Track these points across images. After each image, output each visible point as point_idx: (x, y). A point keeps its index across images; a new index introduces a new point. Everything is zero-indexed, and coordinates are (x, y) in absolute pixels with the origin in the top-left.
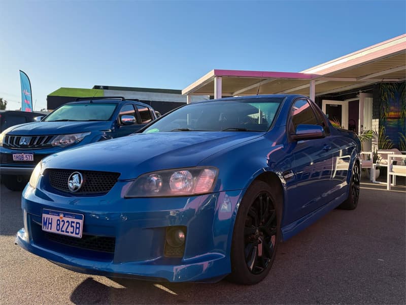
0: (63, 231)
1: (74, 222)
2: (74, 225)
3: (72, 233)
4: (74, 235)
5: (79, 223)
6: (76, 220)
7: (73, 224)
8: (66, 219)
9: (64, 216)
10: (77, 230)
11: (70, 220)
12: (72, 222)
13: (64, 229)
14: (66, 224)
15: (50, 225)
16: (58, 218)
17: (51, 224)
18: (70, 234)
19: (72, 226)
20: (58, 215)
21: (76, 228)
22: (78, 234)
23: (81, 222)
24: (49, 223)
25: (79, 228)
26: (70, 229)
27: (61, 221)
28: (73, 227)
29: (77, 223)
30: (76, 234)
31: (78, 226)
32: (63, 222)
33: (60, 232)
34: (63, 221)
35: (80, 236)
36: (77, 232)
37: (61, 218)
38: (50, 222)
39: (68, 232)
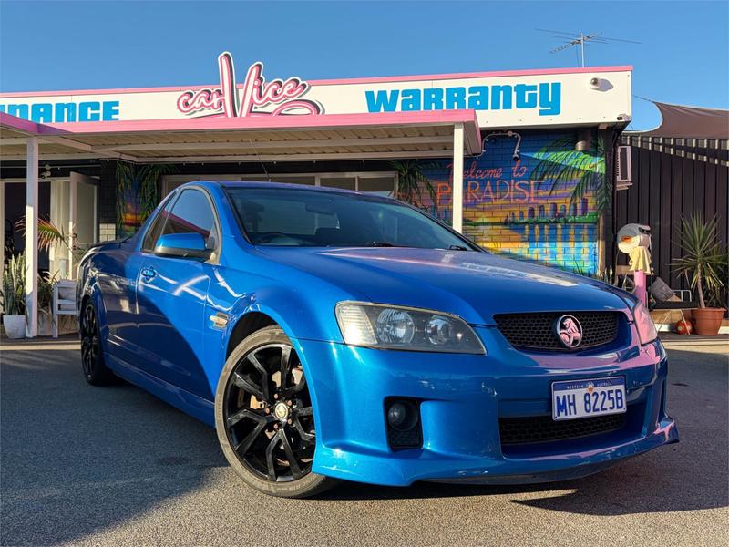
0: (598, 410)
1: (612, 391)
2: (613, 395)
3: (611, 408)
4: (616, 411)
5: (620, 391)
6: (614, 388)
7: (611, 395)
8: (599, 390)
9: (595, 386)
10: (619, 401)
11: (605, 389)
12: (609, 392)
13: (598, 406)
14: (601, 398)
15: (572, 407)
16: (585, 391)
17: (574, 404)
18: (609, 412)
19: (610, 398)
20: (585, 387)
21: (617, 398)
22: (621, 407)
23: (622, 387)
24: (570, 404)
25: (621, 398)
26: (608, 404)
27: (591, 394)
28: (612, 398)
29: (617, 391)
30: (618, 407)
31: (619, 395)
32: (595, 397)
33: (592, 414)
34: (595, 394)
35: (623, 410)
36: (620, 405)
37: (591, 390)
38: (571, 401)
39: (606, 409)
